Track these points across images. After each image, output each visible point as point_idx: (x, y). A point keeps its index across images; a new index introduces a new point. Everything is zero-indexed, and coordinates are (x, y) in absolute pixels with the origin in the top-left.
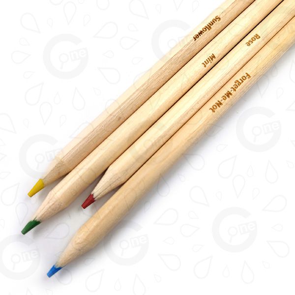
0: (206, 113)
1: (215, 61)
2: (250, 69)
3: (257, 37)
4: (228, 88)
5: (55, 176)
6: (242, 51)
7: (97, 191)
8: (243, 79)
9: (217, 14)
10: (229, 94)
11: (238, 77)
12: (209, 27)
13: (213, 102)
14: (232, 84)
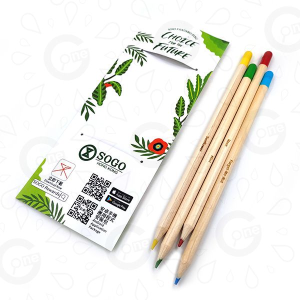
0: (219, 185)
1: (214, 158)
2: (232, 157)
3: (229, 141)
4: (225, 170)
5: (161, 235)
6: (225, 150)
7: (184, 236)
8: (230, 163)
9: (207, 135)
10: (226, 172)
11: (227, 163)
12: (205, 143)
13: (221, 178)
14: (226, 167)
